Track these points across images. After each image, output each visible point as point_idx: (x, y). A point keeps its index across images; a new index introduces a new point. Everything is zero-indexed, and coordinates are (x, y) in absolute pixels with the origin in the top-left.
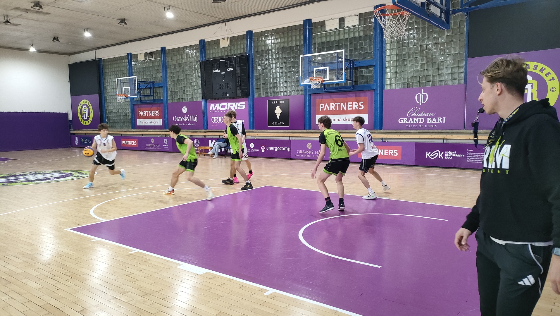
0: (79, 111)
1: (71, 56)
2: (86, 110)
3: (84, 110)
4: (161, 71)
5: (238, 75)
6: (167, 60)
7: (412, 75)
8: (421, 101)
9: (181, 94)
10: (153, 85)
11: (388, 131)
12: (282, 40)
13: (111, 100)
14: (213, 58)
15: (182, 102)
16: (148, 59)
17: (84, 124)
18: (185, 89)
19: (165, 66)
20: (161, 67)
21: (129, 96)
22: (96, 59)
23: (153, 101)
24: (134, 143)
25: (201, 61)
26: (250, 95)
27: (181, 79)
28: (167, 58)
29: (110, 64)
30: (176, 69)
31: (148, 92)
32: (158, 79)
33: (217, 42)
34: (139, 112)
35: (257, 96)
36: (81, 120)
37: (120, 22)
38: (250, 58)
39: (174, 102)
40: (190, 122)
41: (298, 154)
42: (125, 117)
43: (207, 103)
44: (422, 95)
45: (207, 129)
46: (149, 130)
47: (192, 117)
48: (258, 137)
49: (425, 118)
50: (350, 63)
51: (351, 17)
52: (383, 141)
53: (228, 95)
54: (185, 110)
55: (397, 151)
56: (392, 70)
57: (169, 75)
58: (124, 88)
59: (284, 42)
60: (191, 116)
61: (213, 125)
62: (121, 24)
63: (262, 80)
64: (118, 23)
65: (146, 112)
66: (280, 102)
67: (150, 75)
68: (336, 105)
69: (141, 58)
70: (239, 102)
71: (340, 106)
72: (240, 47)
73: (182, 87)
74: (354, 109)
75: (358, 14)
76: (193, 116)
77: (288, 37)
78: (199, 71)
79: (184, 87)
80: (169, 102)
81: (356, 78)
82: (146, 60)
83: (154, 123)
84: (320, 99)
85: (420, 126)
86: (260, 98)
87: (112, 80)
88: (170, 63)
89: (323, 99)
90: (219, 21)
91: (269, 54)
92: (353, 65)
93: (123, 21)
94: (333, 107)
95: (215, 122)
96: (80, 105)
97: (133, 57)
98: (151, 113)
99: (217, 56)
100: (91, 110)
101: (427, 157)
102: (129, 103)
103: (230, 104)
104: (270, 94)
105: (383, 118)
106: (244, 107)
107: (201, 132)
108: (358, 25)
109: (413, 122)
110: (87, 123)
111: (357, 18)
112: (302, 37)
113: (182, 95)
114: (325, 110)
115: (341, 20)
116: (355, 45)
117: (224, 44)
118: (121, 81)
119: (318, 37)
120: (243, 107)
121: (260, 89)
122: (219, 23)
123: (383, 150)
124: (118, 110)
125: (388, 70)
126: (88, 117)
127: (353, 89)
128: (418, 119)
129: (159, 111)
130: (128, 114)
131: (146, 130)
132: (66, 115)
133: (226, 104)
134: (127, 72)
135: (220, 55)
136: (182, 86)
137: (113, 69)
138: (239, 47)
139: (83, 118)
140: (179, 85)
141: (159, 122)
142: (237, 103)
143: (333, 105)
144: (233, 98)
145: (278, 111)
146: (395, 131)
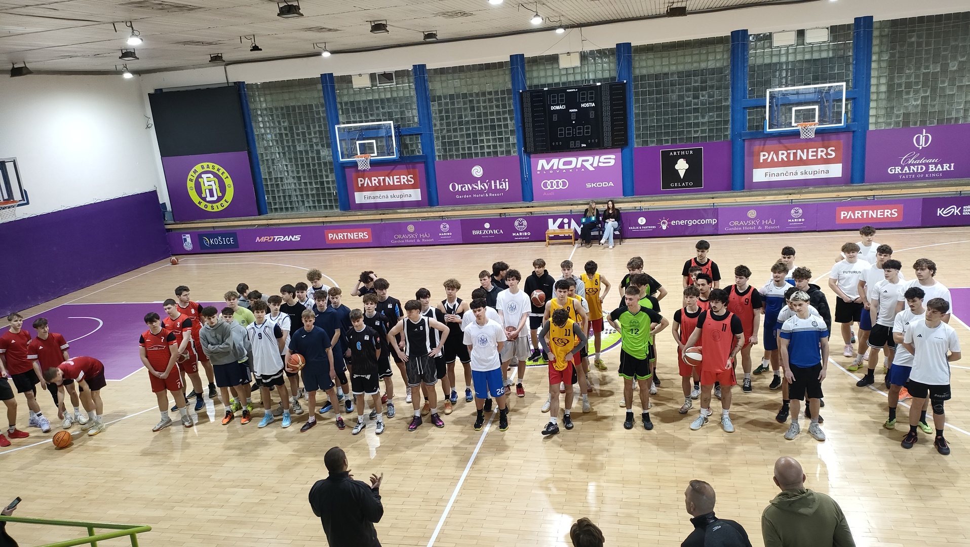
0: (190, 184)
1: (145, 76)
2: (212, 183)
3: (207, 184)
4: (415, 107)
5: (606, 113)
6: (430, 88)
7: (909, 111)
8: (921, 144)
9: (467, 145)
10: (397, 132)
14: (549, 85)
15: (471, 158)
16: (378, 85)
17: (208, 209)
18: (475, 137)
19: (425, 98)
20: (414, 100)
22: (227, 83)
23: (399, 160)
24: (363, 235)
25: (521, 91)
26: (625, 144)
27: (467, 121)
28: (430, 84)
30: (453, 103)
33: (553, 59)
35: (639, 145)
36: (200, 203)
38: (628, 86)
39: (449, 159)
40: (491, 191)
41: (731, 227)
44: (923, 136)
45: (532, 202)
47: (495, 183)
51: (818, 30)
53: (584, 145)
54: (477, 171)
55: (896, 210)
56: (879, 104)
57: (436, 114)
58: (358, 142)
60: (493, 182)
61: (545, 194)
63: (649, 120)
66: (685, 153)
69: (362, 83)
70: (600, 155)
73: (469, 134)
76: (498, 181)
77: (699, 54)
79: (475, 133)
80: (437, 160)
82: (373, 87)
85: (919, 176)
86: (645, 148)
88: (438, 92)
95: (549, 188)
96: (191, 173)
97: (336, 79)
100: (229, 182)
103: (581, 159)
104: (664, 142)
106: (612, 162)
108: (829, 42)
110: (218, 207)
111: (826, 32)
113: (470, 147)
115: (801, 33)
117: (569, 62)
119: (758, 55)
120: (610, 162)
123: (875, 211)
125: (873, 104)
126: (220, 195)
132: (153, 195)
135: (564, 81)
139: (204, 199)
140: (462, 131)
141: (415, 195)
142: (597, 158)
144: (592, 149)
145: (682, 166)
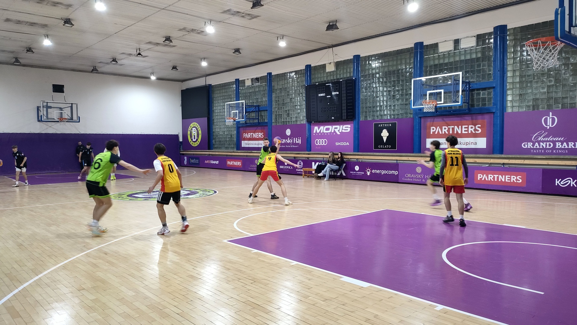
0: (189, 133)
1: (184, 82)
2: (195, 132)
3: (194, 133)
4: (266, 95)
5: (344, 98)
6: (273, 85)
7: (538, 96)
8: (548, 125)
9: (285, 116)
10: (259, 109)
11: (510, 156)
12: (391, 63)
13: (218, 123)
14: (318, 82)
15: (286, 124)
16: (254, 84)
17: (193, 145)
18: (289, 112)
19: (271, 90)
20: (267, 92)
21: (236, 119)
22: (206, 85)
23: (258, 124)
24: (238, 163)
25: (306, 85)
26: (355, 118)
27: (286, 103)
28: (273, 83)
29: (219, 90)
30: (281, 93)
31: (253, 115)
32: (263, 102)
33: (324, 66)
34: (244, 134)
35: (363, 119)
36: (191, 142)
37: (235, 52)
38: (357, 81)
39: (278, 124)
40: (293, 144)
41: (406, 178)
42: (230, 139)
43: (311, 125)
44: (550, 118)
45: (311, 151)
46: (253, 151)
48: (363, 160)
49: (554, 142)
50: (466, 85)
51: (468, 38)
52: (504, 166)
53: (333, 118)
54: (288, 132)
55: (521, 177)
56: (514, 92)
57: (274, 99)
58: (232, 112)
59: (393, 66)
60: (294, 138)
61: (316, 148)
62: (235, 53)
63: (368, 103)
64: (233, 53)
65: (251, 134)
66: (387, 125)
67: (256, 99)
68: (449, 129)
69: (248, 83)
70: (343, 124)
71: (453, 129)
72: (347, 71)
73: (286, 111)
74: (470, 132)
75: (476, 35)
76: (296, 138)
77: (397, 60)
78: (304, 95)
79: (289, 110)
80: (273, 124)
81: (473, 100)
82: (252, 85)
83: (258, 144)
84: (432, 123)
85: (547, 151)
86: (366, 122)
87: (220, 104)
88: (276, 87)
89: (434, 122)
90: (326, 47)
91: (376, 77)
92: (470, 87)
93: (237, 51)
94: (446, 130)
95: (318, 144)
97: (240, 82)
98: (255, 135)
99: (322, 80)
100: (200, 132)
101: (556, 185)
102: (235, 126)
103: (334, 127)
104: (376, 117)
105: (504, 142)
106: (349, 130)
107: (304, 154)
108: (476, 46)
109: (540, 146)
110: (195, 145)
111: (474, 39)
112: (412, 61)
113: (286, 118)
114: (436, 133)
115: (457, 42)
116: (472, 67)
117: (330, 68)
118: (230, 105)
119: (431, 59)
120: (347, 130)
121: (366, 112)
122: (327, 48)
123: (504, 176)
124: (224, 133)
125: (509, 92)
126: (197, 138)
127: (469, 112)
128: (545, 143)
129: (263, 133)
130: (234, 136)
131: (250, 151)
132: (177, 136)
133: (330, 127)
134: (235, 97)
135: (325, 79)
136: (286, 109)
137: (222, 94)
138: (345, 71)
139: (192, 140)
140: (284, 109)
142: (341, 126)
143: (445, 129)
144: (338, 121)
145: (385, 134)
146: (518, 156)
